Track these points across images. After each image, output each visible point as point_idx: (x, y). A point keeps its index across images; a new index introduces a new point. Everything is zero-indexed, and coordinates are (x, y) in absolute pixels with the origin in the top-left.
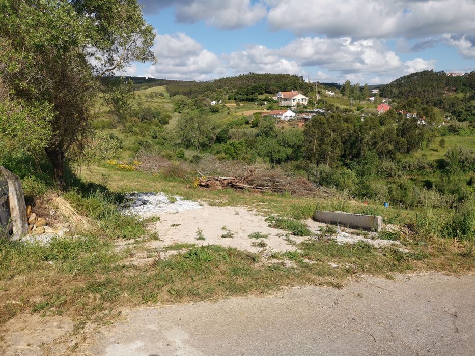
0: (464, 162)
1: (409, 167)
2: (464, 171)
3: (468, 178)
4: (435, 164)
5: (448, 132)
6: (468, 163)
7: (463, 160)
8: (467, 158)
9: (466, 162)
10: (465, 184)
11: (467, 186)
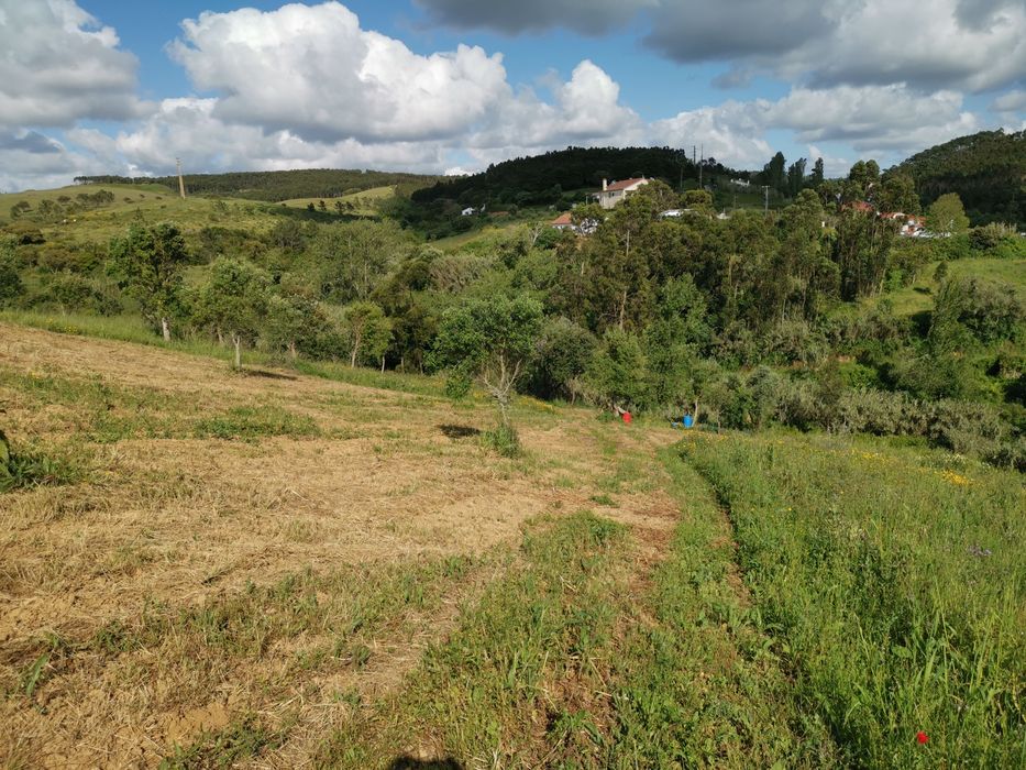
0: (983, 317)
1: (842, 334)
2: (984, 339)
3: (991, 358)
4: (909, 324)
5: (967, 249)
6: (994, 317)
7: (981, 311)
8: (990, 307)
9: (988, 317)
10: (981, 373)
11: (986, 377)
